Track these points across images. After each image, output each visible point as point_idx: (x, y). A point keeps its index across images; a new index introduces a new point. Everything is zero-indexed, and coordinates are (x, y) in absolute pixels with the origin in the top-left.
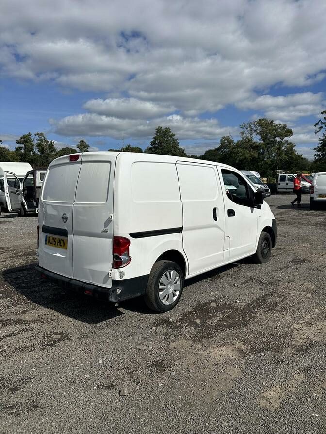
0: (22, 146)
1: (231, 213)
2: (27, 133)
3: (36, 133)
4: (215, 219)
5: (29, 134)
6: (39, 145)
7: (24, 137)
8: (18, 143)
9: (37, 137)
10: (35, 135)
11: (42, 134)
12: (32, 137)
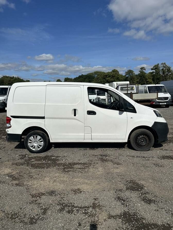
0: (154, 71)
1: (91, 113)
2: (157, 64)
3: (162, 63)
4: (75, 115)
5: (158, 64)
6: (162, 69)
7: (155, 66)
8: (152, 69)
9: (162, 65)
10: (161, 64)
11: (165, 63)
12: (160, 65)
